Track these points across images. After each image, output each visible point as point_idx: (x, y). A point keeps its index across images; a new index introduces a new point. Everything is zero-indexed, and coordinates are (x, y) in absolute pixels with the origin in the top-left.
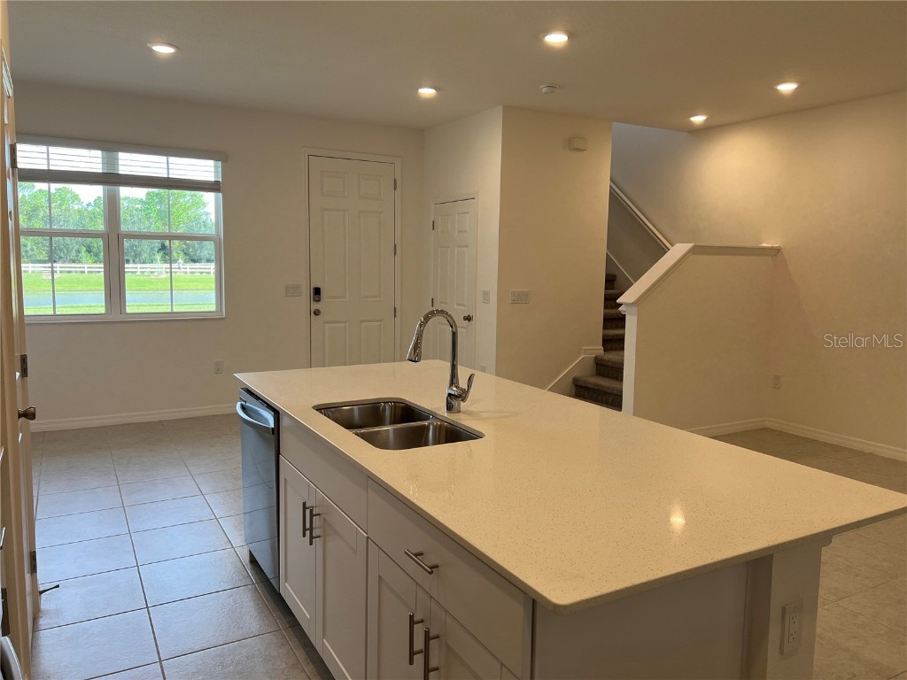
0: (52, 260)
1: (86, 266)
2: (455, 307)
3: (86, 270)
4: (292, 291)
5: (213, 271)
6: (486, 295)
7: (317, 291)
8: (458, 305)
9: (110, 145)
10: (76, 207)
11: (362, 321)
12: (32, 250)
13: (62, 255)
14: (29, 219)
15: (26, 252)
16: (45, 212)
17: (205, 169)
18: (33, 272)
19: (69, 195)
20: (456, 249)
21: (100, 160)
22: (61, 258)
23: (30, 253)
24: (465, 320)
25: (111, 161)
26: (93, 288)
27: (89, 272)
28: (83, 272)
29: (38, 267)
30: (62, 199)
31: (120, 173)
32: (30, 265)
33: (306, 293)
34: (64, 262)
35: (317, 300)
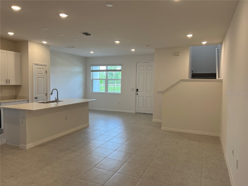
4: (132, 90)
5: (120, 85)
7: (137, 90)
9: (107, 65)
11: (147, 97)
17: (119, 68)
25: (107, 68)
33: (135, 90)
35: (137, 92)
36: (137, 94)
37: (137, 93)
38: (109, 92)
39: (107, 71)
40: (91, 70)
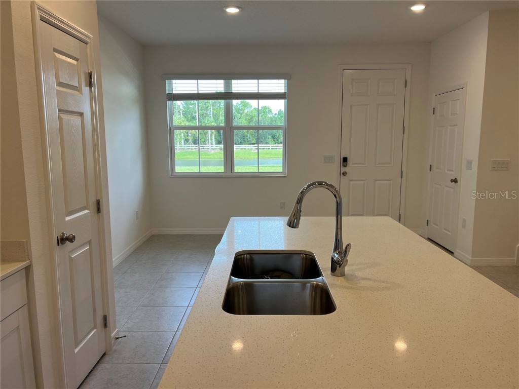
0: (258, 143)
1: (271, 145)
2: (446, 171)
3: (271, 148)
4: (328, 160)
6: (469, 163)
7: (345, 160)
8: (448, 170)
10: (270, 116)
11: (376, 180)
12: (250, 138)
13: (262, 140)
14: (249, 123)
15: (247, 139)
16: (256, 119)
17: (278, 85)
18: (248, 149)
19: (267, 110)
20: (449, 128)
21: (223, 86)
22: (261, 142)
23: (249, 139)
24: (452, 182)
25: (228, 86)
26: (273, 157)
27: (272, 149)
28: (269, 149)
29: (252, 146)
30: (264, 112)
31: (233, 92)
32: (247, 145)
33: (338, 160)
34: (263, 144)
35: (345, 166)
36: (344, 174)
37: (343, 170)
38: (237, 169)
39: (228, 96)
40: (167, 92)
